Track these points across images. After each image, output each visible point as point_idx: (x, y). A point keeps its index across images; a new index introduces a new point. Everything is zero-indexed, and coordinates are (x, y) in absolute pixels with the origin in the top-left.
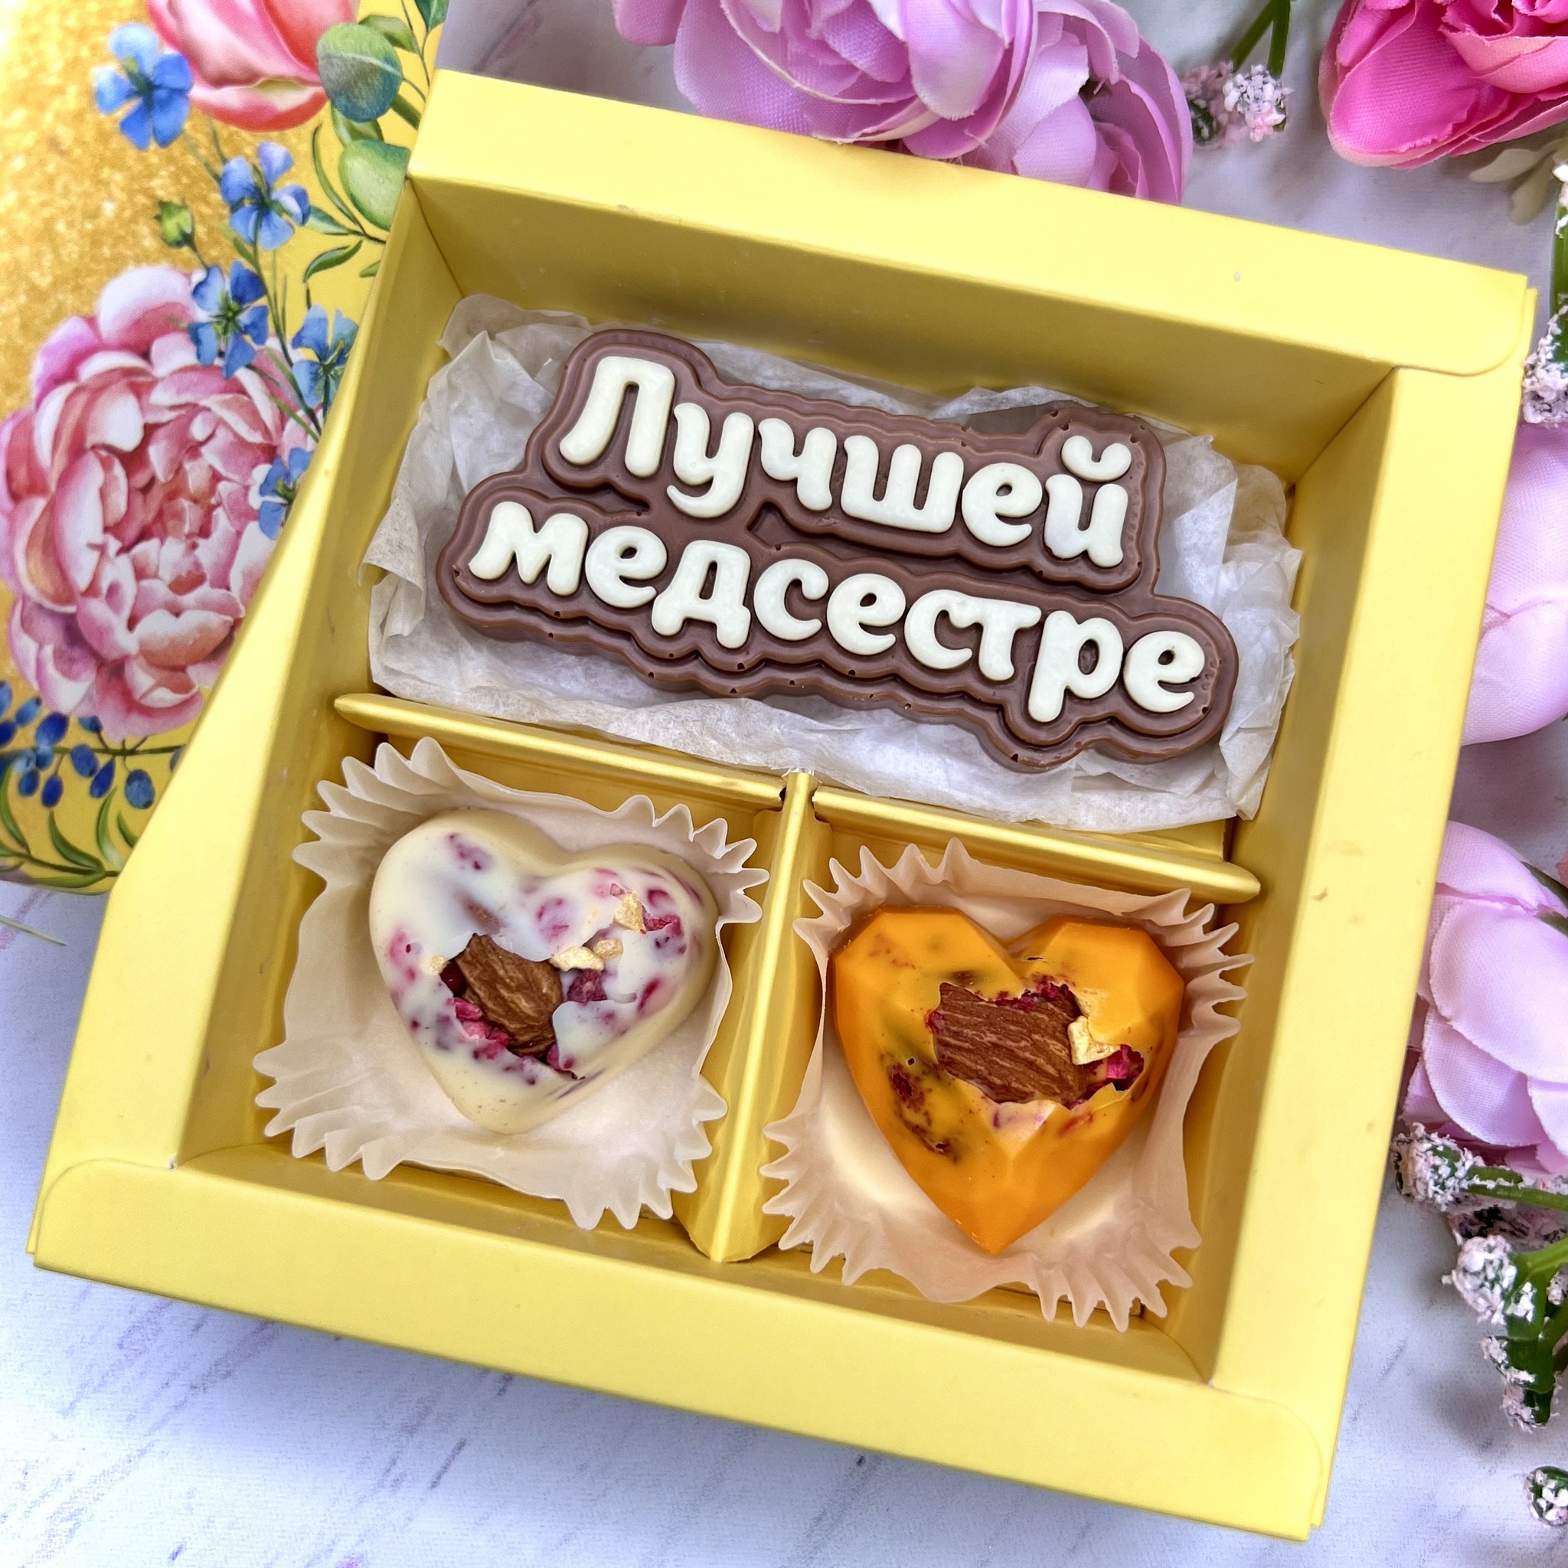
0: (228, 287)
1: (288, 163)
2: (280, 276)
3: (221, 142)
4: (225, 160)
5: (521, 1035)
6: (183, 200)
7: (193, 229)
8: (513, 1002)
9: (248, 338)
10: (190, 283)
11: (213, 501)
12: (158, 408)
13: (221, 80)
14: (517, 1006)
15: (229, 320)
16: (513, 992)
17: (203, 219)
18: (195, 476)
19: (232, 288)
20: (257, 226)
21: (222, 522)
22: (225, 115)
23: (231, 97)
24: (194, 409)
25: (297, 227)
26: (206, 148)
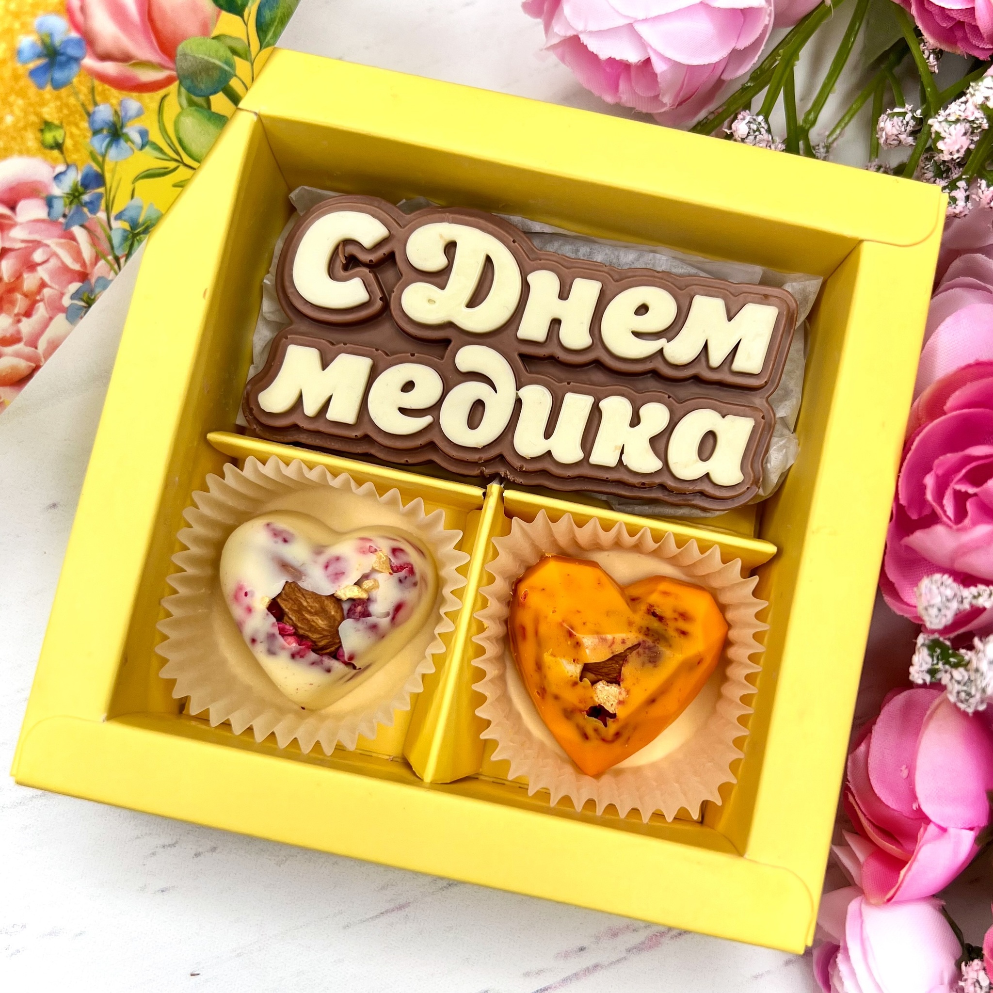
0: (79, 178)
1: (140, 113)
2: (117, 177)
3: (96, 93)
4: (96, 104)
5: (320, 642)
6: (62, 123)
7: (64, 140)
8: (313, 621)
9: (85, 210)
10: (54, 171)
11: (38, 298)
12: (14, 240)
13: (105, 57)
14: (317, 624)
15: (75, 197)
16: (312, 616)
17: (72, 136)
18: (30, 281)
19: (81, 180)
20: (109, 145)
21: (41, 311)
22: (103, 78)
23: (110, 68)
24: (37, 244)
25: (136, 151)
26: (85, 95)
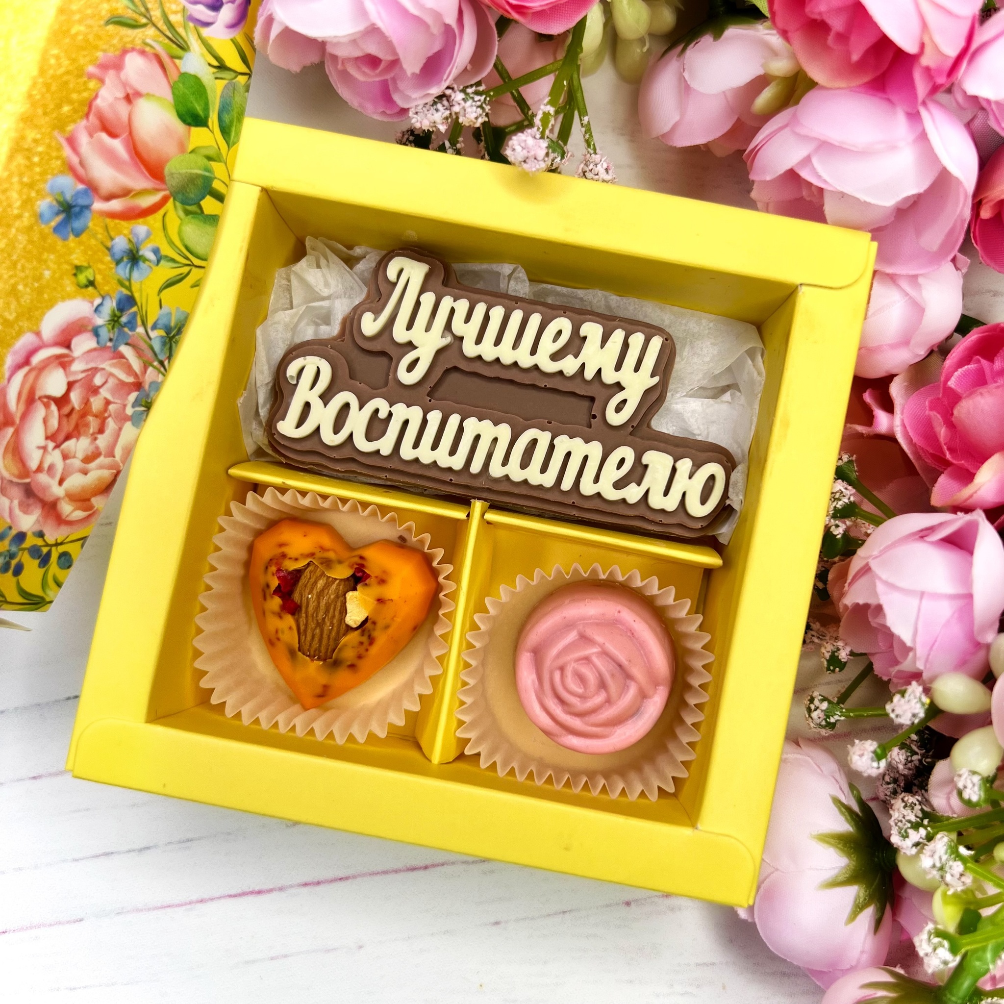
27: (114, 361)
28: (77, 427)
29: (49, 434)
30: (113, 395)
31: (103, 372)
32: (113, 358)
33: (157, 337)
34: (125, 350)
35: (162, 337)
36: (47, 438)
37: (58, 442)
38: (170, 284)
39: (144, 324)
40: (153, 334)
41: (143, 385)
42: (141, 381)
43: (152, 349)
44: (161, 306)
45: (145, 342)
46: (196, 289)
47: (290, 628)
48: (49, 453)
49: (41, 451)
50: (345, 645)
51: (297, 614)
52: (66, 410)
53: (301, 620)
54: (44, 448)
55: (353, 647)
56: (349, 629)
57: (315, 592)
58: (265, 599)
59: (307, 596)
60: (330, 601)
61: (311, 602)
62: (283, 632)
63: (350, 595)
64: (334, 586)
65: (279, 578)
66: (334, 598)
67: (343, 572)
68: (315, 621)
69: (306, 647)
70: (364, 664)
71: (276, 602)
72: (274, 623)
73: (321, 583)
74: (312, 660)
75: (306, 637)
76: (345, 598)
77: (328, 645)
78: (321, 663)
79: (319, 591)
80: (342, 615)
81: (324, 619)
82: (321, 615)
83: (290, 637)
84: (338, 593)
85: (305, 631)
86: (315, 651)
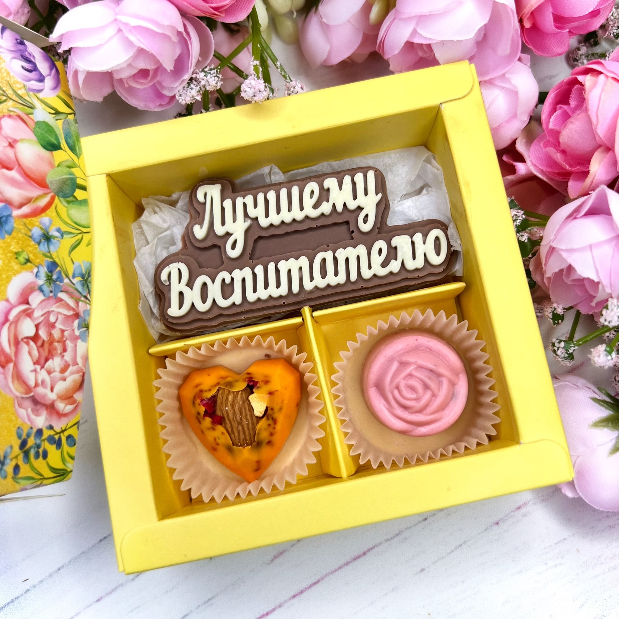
27: (58, 304)
28: (50, 352)
29: (35, 361)
30: (64, 326)
31: (54, 313)
32: (57, 303)
33: (78, 282)
34: (61, 295)
35: (81, 281)
36: (34, 364)
37: (42, 365)
38: (74, 247)
39: (67, 277)
40: (75, 281)
41: (79, 314)
42: (77, 312)
43: (77, 290)
44: (73, 263)
45: (72, 287)
46: (90, 245)
47: (223, 433)
48: (38, 373)
49: (34, 373)
50: (260, 430)
51: (223, 422)
52: (40, 343)
53: (227, 425)
54: (35, 371)
55: (265, 430)
56: (259, 419)
57: (229, 404)
58: (200, 422)
59: (225, 409)
60: (240, 406)
61: (229, 412)
62: (219, 438)
63: (251, 397)
64: (239, 396)
65: (204, 405)
66: (242, 403)
67: (241, 386)
68: (236, 422)
69: (237, 441)
70: (276, 439)
71: (208, 420)
72: (211, 435)
73: (230, 398)
74: (244, 447)
75: (234, 435)
76: (249, 401)
77: (250, 434)
78: (250, 447)
79: (231, 403)
80: (251, 412)
81: (241, 419)
82: (238, 417)
83: (225, 439)
84: (243, 399)
85: (232, 431)
86: (243, 441)
